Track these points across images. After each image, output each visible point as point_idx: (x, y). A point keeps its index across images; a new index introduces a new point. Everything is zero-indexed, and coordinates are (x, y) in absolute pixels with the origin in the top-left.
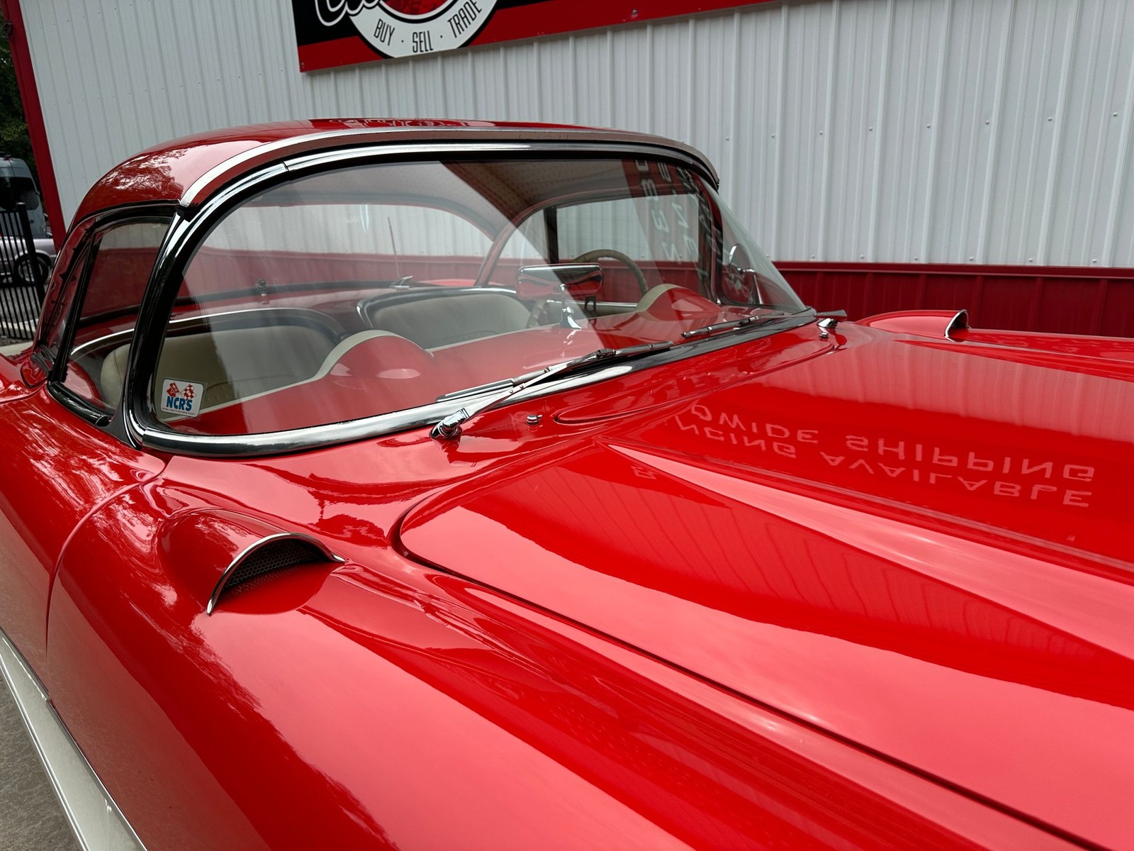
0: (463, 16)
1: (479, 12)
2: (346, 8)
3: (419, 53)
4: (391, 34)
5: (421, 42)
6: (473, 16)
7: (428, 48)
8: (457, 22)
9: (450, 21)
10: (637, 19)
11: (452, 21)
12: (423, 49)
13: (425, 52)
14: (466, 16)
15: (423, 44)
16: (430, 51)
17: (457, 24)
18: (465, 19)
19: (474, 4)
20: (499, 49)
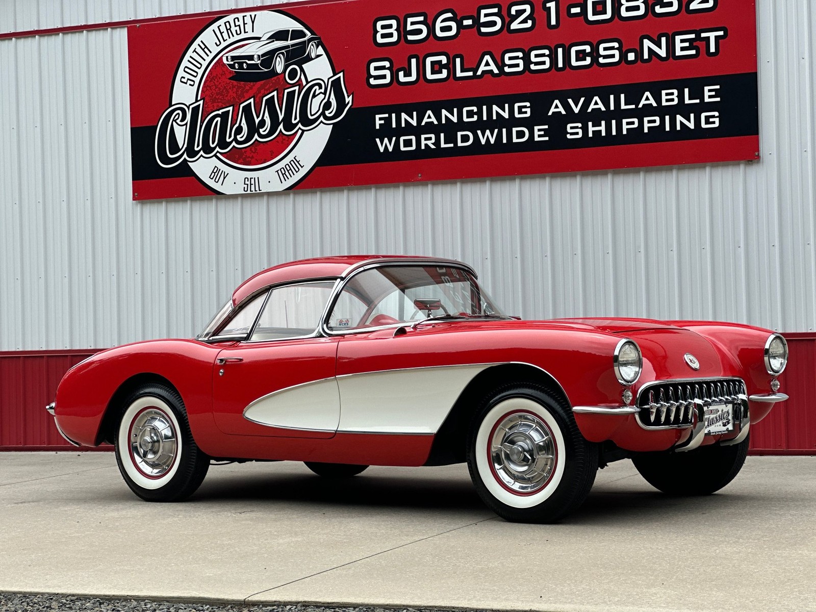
0: (289, 169)
1: (302, 167)
2: (185, 156)
3: (249, 192)
4: (224, 178)
5: (251, 184)
6: (297, 170)
7: (257, 189)
8: (283, 172)
9: (277, 171)
10: (420, 180)
11: (279, 172)
12: (253, 189)
13: (254, 192)
14: (291, 169)
15: (253, 187)
16: (258, 191)
17: (284, 174)
18: (290, 171)
19: (298, 162)
20: (316, 193)
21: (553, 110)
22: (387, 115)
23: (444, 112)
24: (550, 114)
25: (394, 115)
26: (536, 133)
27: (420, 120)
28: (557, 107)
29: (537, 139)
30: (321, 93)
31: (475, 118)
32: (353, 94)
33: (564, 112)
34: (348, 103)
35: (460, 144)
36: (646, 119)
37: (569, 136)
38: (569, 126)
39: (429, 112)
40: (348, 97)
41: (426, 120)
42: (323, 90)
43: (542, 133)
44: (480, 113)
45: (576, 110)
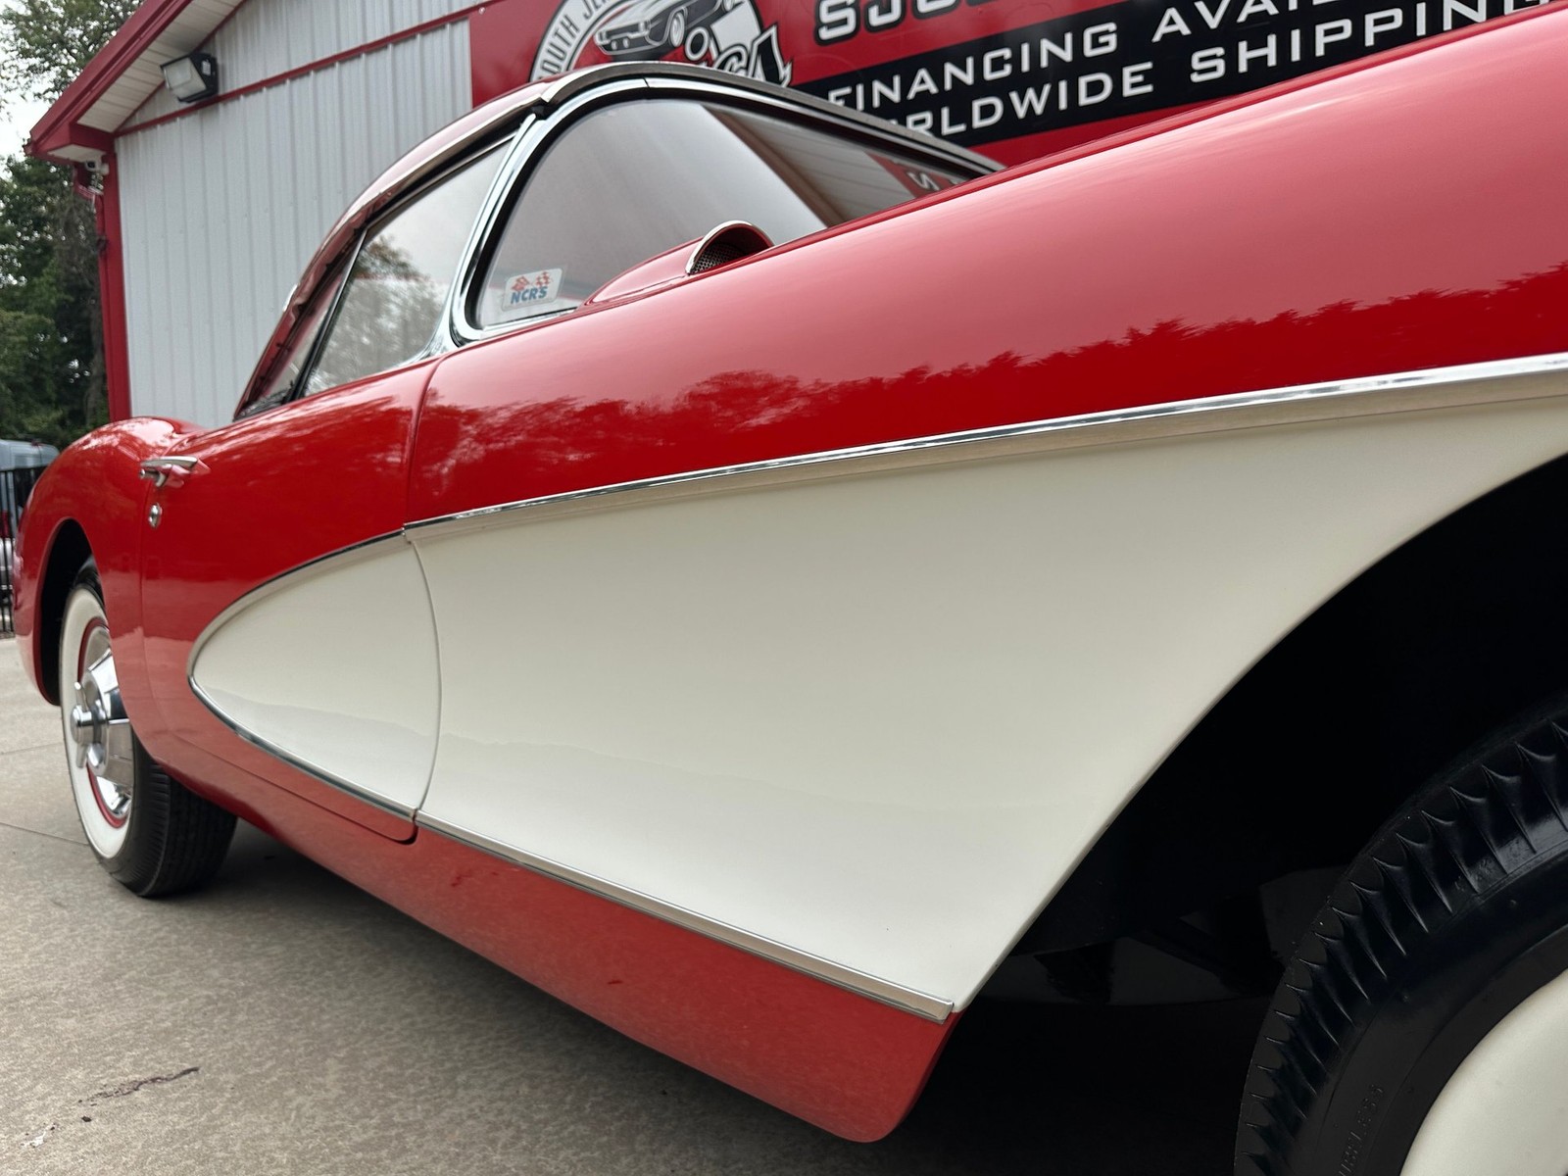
21: (1163, 29)
22: (847, 91)
23: (950, 69)
24: (1157, 38)
25: (860, 89)
26: (1127, 80)
27: (905, 88)
28: (1173, 23)
29: (1128, 92)
30: (741, 68)
31: (1008, 70)
32: (792, 61)
33: (1186, 31)
34: (785, 78)
35: (977, 123)
36: (1370, 19)
37: (1195, 78)
38: (1196, 56)
39: (923, 73)
40: (785, 66)
41: (916, 88)
42: (743, 63)
43: (1140, 78)
44: (1016, 60)
45: (1213, 22)
